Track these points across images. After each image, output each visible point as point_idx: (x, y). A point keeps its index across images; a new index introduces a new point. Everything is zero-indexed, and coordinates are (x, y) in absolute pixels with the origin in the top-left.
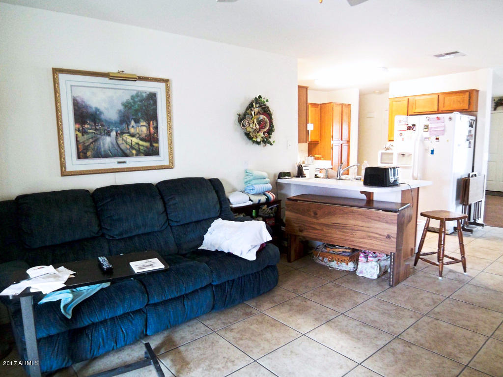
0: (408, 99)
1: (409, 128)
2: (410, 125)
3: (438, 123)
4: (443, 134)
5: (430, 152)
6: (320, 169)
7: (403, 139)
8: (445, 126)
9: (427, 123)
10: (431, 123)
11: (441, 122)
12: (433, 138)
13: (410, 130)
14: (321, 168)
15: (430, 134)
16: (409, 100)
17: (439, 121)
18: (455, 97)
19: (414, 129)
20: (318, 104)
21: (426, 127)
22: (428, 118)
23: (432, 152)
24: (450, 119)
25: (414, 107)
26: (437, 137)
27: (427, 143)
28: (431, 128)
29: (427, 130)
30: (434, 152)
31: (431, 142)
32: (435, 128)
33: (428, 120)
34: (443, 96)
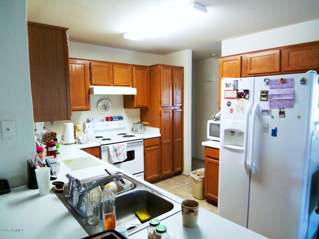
0: (241, 57)
1: (240, 96)
2: (241, 90)
3: (282, 88)
4: (292, 107)
5: (270, 132)
6: (144, 140)
7: (232, 110)
8: (294, 94)
9: (267, 88)
10: (271, 88)
11: (288, 87)
12: (275, 112)
13: (240, 97)
14: (144, 138)
15: (271, 106)
16: (243, 59)
17: (285, 85)
18: (304, 52)
19: (247, 97)
20: (146, 67)
21: (265, 95)
22: (267, 81)
23: (274, 133)
24: (303, 81)
25: (249, 67)
26: (283, 110)
27: (267, 118)
28: (272, 95)
29: (265, 99)
30: (278, 133)
31: (272, 117)
32: (278, 95)
33: (268, 83)
34: (287, 50)
